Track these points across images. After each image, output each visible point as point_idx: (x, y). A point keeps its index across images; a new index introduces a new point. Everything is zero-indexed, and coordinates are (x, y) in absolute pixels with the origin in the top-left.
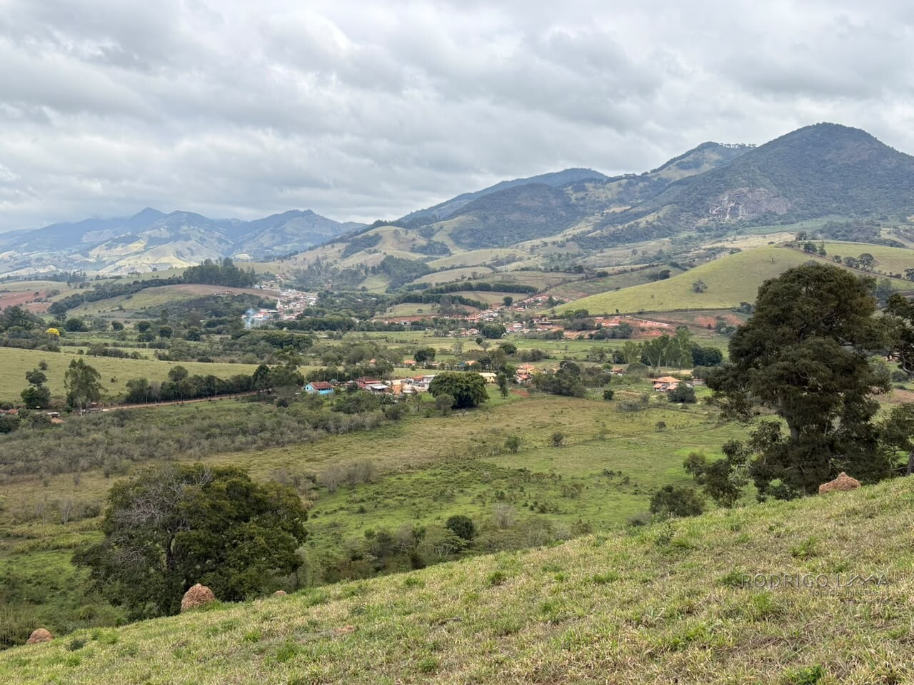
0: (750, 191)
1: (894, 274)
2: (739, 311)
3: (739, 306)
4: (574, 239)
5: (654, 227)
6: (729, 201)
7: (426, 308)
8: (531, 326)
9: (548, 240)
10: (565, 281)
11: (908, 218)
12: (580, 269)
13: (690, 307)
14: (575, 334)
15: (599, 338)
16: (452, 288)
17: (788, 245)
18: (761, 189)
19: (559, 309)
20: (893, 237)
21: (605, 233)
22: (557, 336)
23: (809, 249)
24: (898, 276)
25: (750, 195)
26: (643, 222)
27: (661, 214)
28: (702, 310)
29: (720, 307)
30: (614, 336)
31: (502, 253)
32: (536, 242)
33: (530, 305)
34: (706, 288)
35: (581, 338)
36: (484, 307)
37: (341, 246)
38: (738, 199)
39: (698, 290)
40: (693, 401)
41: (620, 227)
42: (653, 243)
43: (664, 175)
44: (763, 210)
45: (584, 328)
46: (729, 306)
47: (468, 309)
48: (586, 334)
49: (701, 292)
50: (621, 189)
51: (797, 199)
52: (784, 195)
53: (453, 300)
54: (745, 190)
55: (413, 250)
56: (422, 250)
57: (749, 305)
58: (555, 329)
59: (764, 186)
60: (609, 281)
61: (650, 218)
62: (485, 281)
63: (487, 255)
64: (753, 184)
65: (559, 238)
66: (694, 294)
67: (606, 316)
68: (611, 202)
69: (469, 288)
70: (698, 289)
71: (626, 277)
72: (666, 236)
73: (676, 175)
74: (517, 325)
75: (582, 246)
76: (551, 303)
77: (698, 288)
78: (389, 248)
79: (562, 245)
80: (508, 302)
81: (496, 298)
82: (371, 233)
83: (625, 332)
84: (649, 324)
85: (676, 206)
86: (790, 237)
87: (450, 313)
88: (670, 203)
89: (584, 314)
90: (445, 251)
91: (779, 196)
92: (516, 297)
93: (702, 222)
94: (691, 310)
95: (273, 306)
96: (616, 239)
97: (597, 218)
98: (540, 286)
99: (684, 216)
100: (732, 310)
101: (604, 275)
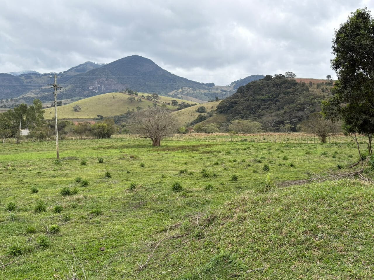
0: (107, 80)
1: (167, 103)
2: (97, 119)
3: (97, 117)
4: (24, 98)
5: (63, 94)
6: (98, 83)
11: (168, 94)
13: (71, 118)
18: (111, 80)
21: (39, 96)
23: (130, 93)
24: (169, 104)
25: (106, 82)
26: (58, 92)
27: (67, 89)
28: (77, 119)
29: (87, 118)
34: (80, 109)
38: (102, 83)
39: (76, 110)
41: (47, 93)
42: (63, 100)
43: (69, 74)
44: (113, 88)
46: (92, 117)
49: (78, 111)
50: (49, 79)
51: (126, 85)
52: (121, 83)
54: (104, 79)
57: (102, 117)
59: (112, 78)
64: (108, 77)
66: (74, 112)
68: (45, 84)
72: (69, 98)
73: (75, 74)
75: (27, 102)
77: (76, 109)
79: (17, 101)
85: (74, 85)
88: (71, 84)
91: (119, 83)
93: (86, 93)
94: (71, 119)
96: (45, 99)
97: (37, 90)
99: (77, 90)
100: (94, 119)
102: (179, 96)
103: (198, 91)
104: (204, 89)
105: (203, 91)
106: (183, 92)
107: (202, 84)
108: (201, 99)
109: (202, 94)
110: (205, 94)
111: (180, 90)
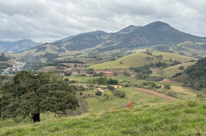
1: (167, 60)
3: (130, 68)
4: (97, 49)
5: (117, 46)
6: (135, 40)
7: (53, 67)
8: (79, 72)
9: (91, 49)
10: (91, 60)
11: (177, 45)
12: (95, 57)
13: (118, 68)
14: (89, 75)
15: (94, 76)
16: (61, 62)
17: (144, 52)
19: (87, 68)
20: (172, 50)
21: (105, 48)
22: (85, 75)
23: (148, 53)
25: (140, 39)
26: (114, 45)
27: (119, 43)
28: (121, 69)
29: (126, 68)
30: (98, 75)
31: (78, 52)
32: (88, 49)
33: (82, 67)
34: (123, 63)
35: (90, 76)
36: (69, 67)
37: (35, 50)
38: (137, 39)
40: (101, 95)
41: (108, 46)
42: (116, 50)
43: (120, 33)
44: (143, 42)
45: (91, 73)
46: (128, 67)
47: (65, 68)
48: (91, 75)
50: (110, 36)
51: (151, 40)
53: (60, 65)
54: (139, 37)
55: (55, 51)
56: (58, 51)
57: (132, 68)
58: (85, 73)
59: (143, 37)
60: (103, 61)
61: (116, 44)
62: (71, 60)
63: (74, 53)
64: (141, 36)
65: (93, 49)
66: (120, 65)
67: (98, 70)
68: (107, 40)
69: (66, 62)
70: (121, 63)
71: (107, 60)
72: (119, 49)
73: (123, 33)
74: (75, 72)
76: (86, 66)
78: (49, 50)
79: (94, 50)
80: (76, 66)
81: (73, 65)
82: (44, 46)
83: (101, 74)
84: (108, 72)
86: (145, 50)
87: (60, 69)
88: (121, 40)
89: (92, 69)
90: (64, 51)
91: (147, 39)
92: (78, 64)
93: (128, 45)
95: (12, 67)
96: (107, 49)
97: (103, 44)
98: (85, 62)
99: (124, 44)
100: (128, 69)
101: (101, 59)
102: (183, 47)
103: (196, 43)
104: (202, 41)
105: (200, 44)
106: (186, 44)
107: (202, 37)
108: (198, 49)
109: (199, 45)
110: (201, 46)
111: (185, 43)
